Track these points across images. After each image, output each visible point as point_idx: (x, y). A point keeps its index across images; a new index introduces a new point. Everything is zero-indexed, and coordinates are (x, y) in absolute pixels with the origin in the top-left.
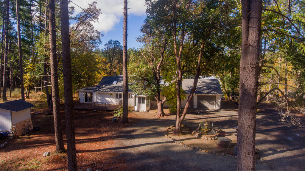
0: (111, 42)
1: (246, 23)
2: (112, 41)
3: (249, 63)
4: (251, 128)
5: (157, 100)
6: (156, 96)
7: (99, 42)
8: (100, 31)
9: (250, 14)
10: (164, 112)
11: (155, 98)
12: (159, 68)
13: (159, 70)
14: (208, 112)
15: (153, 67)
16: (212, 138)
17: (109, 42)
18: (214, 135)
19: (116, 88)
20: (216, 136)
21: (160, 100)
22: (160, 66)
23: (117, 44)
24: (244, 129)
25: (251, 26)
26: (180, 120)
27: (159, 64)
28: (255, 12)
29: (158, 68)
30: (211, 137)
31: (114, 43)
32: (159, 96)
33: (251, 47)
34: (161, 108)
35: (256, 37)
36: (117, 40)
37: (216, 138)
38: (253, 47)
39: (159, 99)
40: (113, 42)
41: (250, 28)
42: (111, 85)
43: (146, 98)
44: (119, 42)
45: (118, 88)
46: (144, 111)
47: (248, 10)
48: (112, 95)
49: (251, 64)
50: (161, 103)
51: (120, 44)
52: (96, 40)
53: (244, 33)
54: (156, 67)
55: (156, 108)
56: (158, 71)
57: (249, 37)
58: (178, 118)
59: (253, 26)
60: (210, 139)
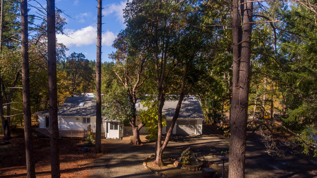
0: (74, 55)
1: (237, 67)
2: (75, 53)
3: (240, 103)
4: (241, 163)
5: (133, 126)
6: (131, 121)
7: (63, 56)
8: (64, 44)
9: (240, 59)
10: (140, 139)
11: (130, 123)
12: (135, 90)
13: (135, 92)
14: (188, 138)
15: (129, 89)
16: (196, 169)
17: (72, 55)
18: (198, 166)
19: (83, 110)
20: (200, 166)
21: (135, 126)
22: (136, 87)
23: (82, 58)
24: (235, 163)
25: (241, 69)
26: (161, 149)
27: (135, 86)
28: (245, 57)
29: (133, 90)
30: (195, 167)
31: (78, 57)
32: (134, 121)
33: (241, 89)
34: (137, 135)
35: (245, 80)
36: (81, 53)
37: (200, 169)
38: (243, 89)
39: (134, 124)
40: (76, 55)
41: (240, 71)
42: (77, 107)
43: (119, 123)
44: (84, 55)
45: (85, 110)
46: (117, 138)
47: (239, 54)
48: (79, 120)
49: (241, 104)
50: (137, 129)
51: (85, 57)
52: (60, 55)
53: (235, 75)
54: (132, 88)
55: (131, 134)
56: (133, 93)
57: (240, 79)
58: (159, 147)
59: (243, 69)
60: (194, 170)
